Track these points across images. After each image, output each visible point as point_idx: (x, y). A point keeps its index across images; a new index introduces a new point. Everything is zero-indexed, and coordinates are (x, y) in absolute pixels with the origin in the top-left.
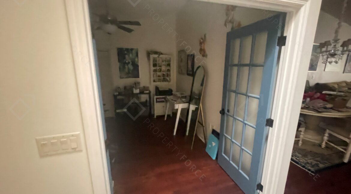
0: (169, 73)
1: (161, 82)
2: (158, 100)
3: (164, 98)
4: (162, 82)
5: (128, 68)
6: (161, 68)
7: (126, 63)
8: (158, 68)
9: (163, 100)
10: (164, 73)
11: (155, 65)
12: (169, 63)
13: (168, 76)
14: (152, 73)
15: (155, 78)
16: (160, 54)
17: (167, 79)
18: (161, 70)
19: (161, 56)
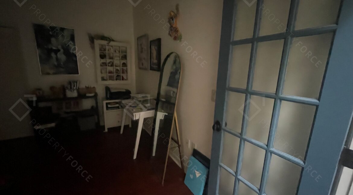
0: (125, 68)
1: (113, 80)
2: (109, 106)
3: (119, 103)
4: (115, 81)
5: (57, 59)
6: (113, 61)
7: (51, 50)
8: (108, 61)
9: (117, 105)
10: (118, 68)
11: (103, 56)
12: (125, 54)
13: (123, 72)
14: (99, 68)
15: (104, 75)
16: (110, 40)
17: (123, 77)
18: (113, 63)
19: (112, 43)
